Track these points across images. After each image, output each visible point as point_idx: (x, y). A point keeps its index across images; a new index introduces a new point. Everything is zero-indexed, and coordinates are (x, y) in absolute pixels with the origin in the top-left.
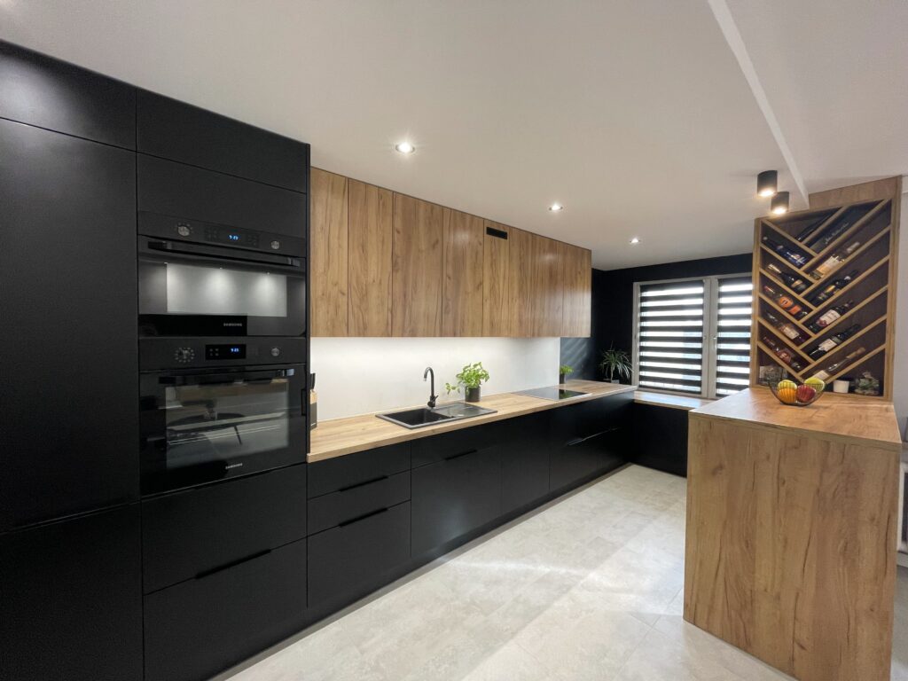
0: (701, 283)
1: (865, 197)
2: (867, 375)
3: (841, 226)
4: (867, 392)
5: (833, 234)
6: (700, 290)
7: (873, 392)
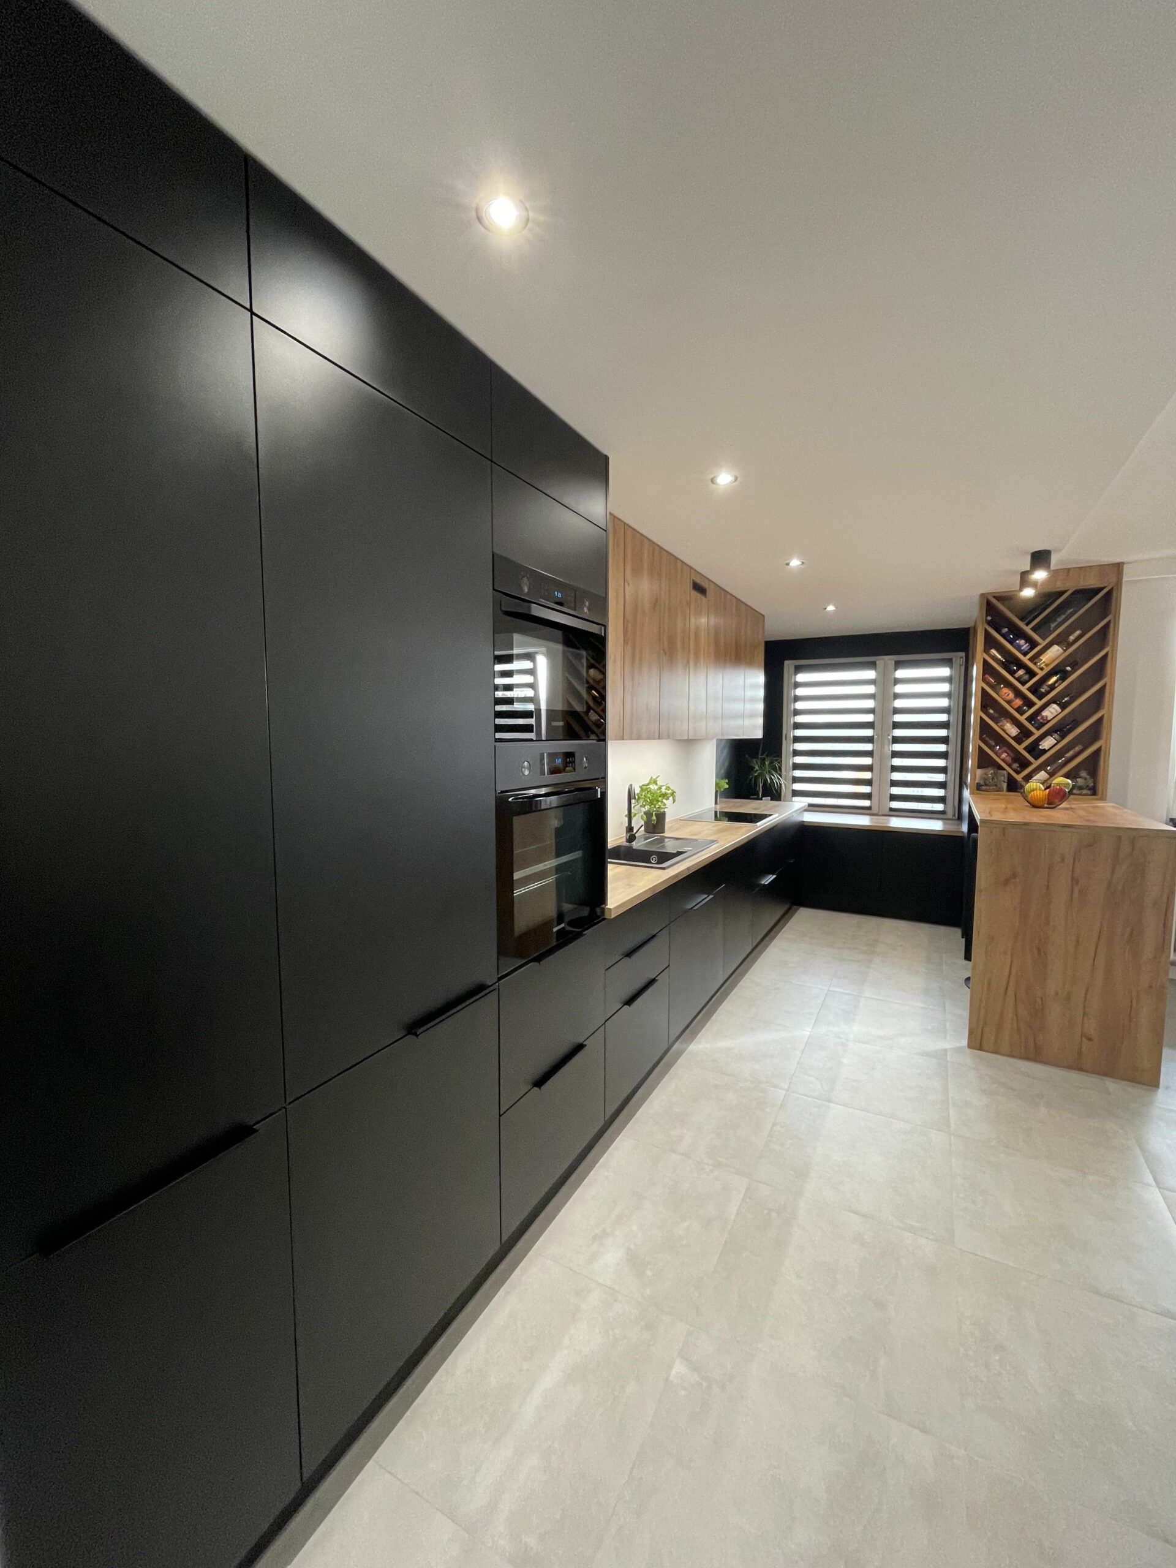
0: (872, 665)
1: (1091, 582)
2: (1083, 774)
3: (1066, 611)
4: (1085, 792)
5: (1059, 620)
6: (870, 674)
7: (1089, 792)
